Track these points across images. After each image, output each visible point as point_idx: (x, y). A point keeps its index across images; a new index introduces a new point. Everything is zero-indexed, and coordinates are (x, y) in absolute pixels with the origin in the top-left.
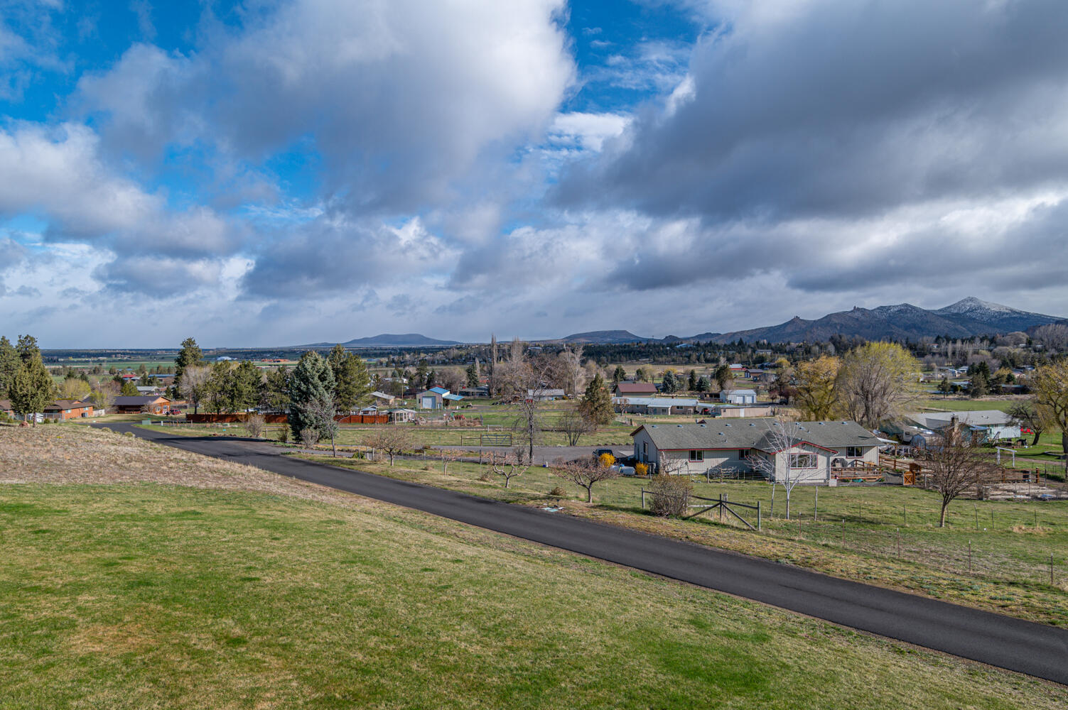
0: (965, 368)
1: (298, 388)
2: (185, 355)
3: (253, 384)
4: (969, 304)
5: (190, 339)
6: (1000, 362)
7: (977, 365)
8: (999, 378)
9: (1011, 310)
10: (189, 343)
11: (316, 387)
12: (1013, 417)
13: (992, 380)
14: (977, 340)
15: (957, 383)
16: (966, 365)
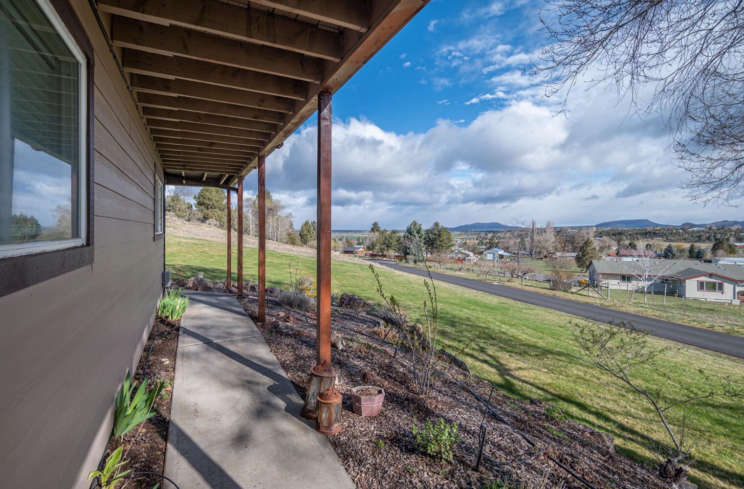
5: (376, 222)
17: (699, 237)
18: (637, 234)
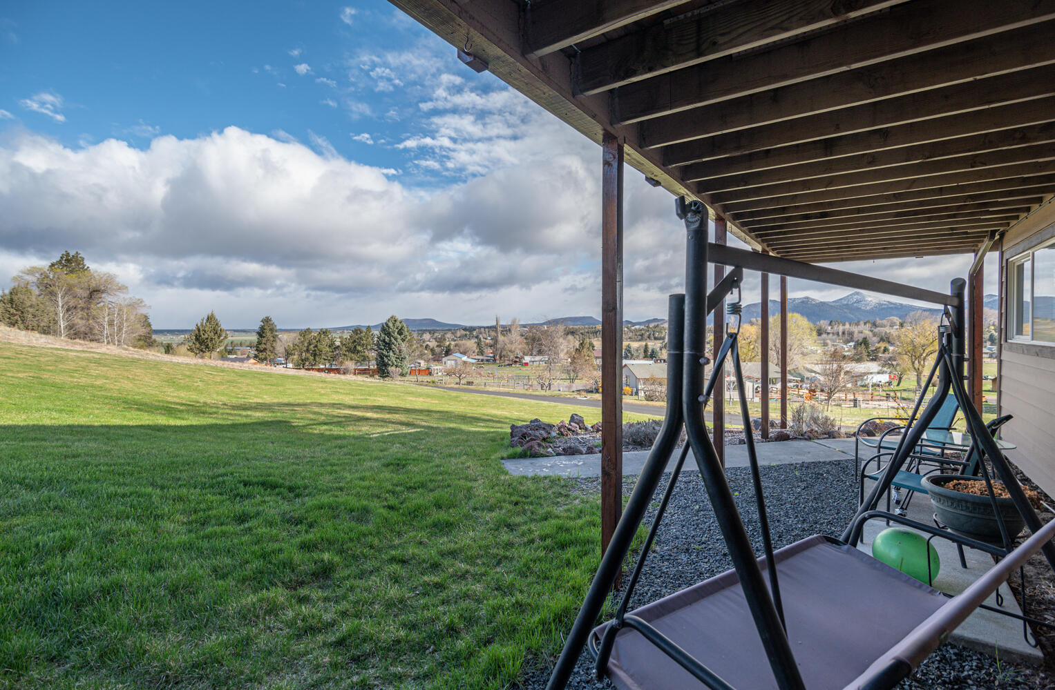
0: (852, 344)
1: (384, 341)
2: (265, 329)
3: (330, 346)
4: (856, 297)
5: (267, 318)
6: (879, 339)
7: (861, 340)
8: (877, 350)
9: (888, 302)
10: (267, 320)
11: (396, 339)
12: (883, 367)
13: (872, 351)
14: (862, 323)
15: (846, 354)
16: (853, 342)
17: (642, 335)
18: (588, 332)
